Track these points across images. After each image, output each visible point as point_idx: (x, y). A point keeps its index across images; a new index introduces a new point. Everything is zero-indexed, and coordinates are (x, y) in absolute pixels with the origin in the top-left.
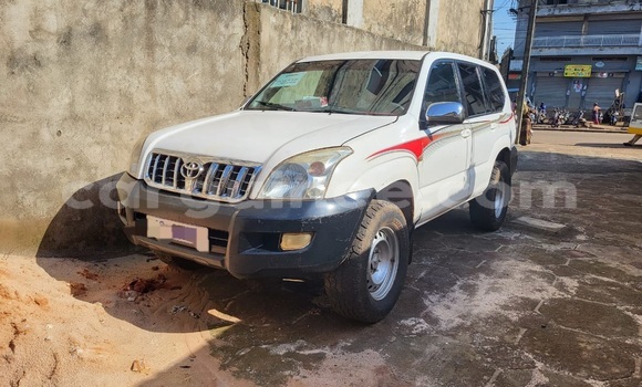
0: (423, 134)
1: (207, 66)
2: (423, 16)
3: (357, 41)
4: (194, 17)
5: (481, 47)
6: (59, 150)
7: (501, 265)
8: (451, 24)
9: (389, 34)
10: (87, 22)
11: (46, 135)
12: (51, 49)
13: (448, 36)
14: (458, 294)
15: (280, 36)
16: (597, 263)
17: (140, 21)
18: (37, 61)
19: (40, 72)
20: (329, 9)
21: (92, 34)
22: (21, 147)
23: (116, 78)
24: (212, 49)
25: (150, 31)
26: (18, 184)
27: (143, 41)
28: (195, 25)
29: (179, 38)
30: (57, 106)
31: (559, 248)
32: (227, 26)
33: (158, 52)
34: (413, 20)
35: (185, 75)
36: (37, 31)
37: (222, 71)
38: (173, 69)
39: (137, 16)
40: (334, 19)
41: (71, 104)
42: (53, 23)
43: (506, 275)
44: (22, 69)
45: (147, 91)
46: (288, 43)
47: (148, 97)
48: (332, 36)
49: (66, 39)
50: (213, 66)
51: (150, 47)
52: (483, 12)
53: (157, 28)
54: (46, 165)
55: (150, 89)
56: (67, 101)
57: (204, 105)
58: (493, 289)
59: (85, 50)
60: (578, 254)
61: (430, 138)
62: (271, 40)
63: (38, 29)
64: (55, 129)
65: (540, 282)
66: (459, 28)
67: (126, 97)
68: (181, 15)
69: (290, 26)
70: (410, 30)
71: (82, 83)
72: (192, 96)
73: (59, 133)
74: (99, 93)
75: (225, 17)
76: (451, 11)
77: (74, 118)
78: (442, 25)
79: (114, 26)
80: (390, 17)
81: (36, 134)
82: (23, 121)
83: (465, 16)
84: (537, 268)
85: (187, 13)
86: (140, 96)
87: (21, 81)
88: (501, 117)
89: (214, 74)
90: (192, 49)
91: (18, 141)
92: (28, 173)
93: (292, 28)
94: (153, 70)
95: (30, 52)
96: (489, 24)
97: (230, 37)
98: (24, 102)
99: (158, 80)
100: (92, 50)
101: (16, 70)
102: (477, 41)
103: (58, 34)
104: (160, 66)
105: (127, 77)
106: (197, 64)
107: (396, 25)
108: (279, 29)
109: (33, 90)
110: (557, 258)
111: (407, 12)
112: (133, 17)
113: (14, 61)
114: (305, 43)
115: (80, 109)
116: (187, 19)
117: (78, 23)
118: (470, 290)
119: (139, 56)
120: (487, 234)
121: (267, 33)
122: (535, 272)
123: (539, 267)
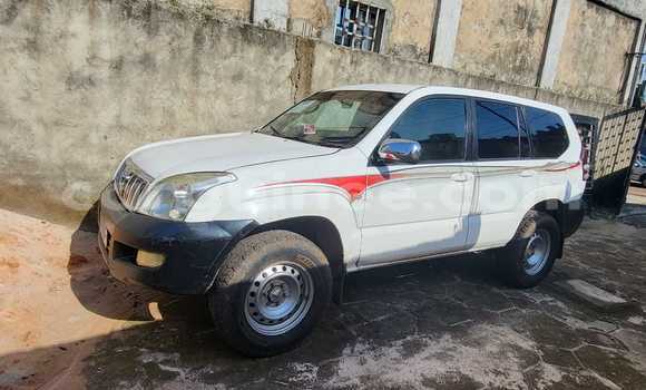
1: (253, 93)
2: (539, 57)
4: (242, 51)
5: (622, 91)
6: (104, 150)
7: (485, 330)
8: (580, 66)
9: (489, 73)
10: (138, 53)
11: (94, 138)
12: (104, 72)
13: (573, 78)
14: (392, 352)
15: (336, 70)
17: (188, 53)
18: (91, 81)
19: (93, 90)
20: (414, 48)
21: (141, 62)
22: (72, 145)
23: (161, 97)
24: (258, 78)
25: (195, 61)
26: (68, 173)
27: (189, 70)
28: (242, 57)
29: (224, 67)
30: (106, 117)
31: (586, 326)
32: (277, 59)
33: (203, 79)
34: (523, 60)
35: (228, 99)
36: (93, 59)
37: (267, 97)
38: (217, 93)
39: (184, 49)
40: (418, 57)
41: (118, 117)
42: (107, 53)
43: (478, 343)
44: (78, 87)
45: (189, 110)
46: (346, 75)
47: (190, 115)
49: (118, 65)
50: (259, 93)
51: (196, 74)
52: (629, 56)
53: (203, 60)
54: (93, 161)
55: (193, 108)
56: (115, 112)
57: (246, 126)
58: (441, 356)
59: (134, 76)
60: (605, 339)
62: (325, 72)
63: (94, 57)
64: (102, 134)
66: (591, 71)
67: (169, 113)
68: (229, 48)
69: (348, 61)
70: (519, 70)
71: (129, 98)
72: (234, 117)
73: (106, 138)
74: (144, 108)
75: (275, 51)
76: (579, 52)
77: (121, 127)
78: (566, 66)
79: (162, 56)
80: (493, 57)
81: (85, 138)
82: (75, 126)
83: (601, 60)
84: (527, 344)
85: (235, 47)
86: (182, 113)
87: (77, 95)
88: (549, 164)
89: (259, 98)
90: (238, 77)
91: (70, 141)
92: (78, 166)
93: (352, 63)
94: (197, 93)
95: (86, 73)
96: (636, 68)
97: (279, 68)
98: (77, 111)
99: (201, 102)
100: (140, 75)
101: (73, 87)
102: (617, 84)
103: (112, 62)
104: (204, 90)
105: (172, 98)
106: (242, 92)
107: (501, 64)
108: (336, 63)
109: (86, 103)
110: (571, 337)
111: (516, 52)
112: (180, 49)
113: (72, 80)
115: (126, 120)
116: (235, 51)
117: (130, 53)
118: (411, 350)
119: (184, 81)
121: (318, 68)
122: (518, 349)
123: (531, 343)
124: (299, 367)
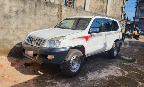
0: (89, 35)
1: (49, 19)
2: (106, 8)
3: (87, 14)
4: (46, 8)
5: (122, 16)
6: (14, 35)
7: (111, 67)
8: (113, 10)
9: (96, 12)
10: (22, 9)
11: (11, 32)
12: (13, 14)
13: (112, 13)
14: (97, 73)
15: (67, 13)
16: (136, 68)
17: (33, 9)
18: (10, 17)
19: (11, 19)
20: (81, 7)
21: (23, 11)
22: (5, 34)
23: (27, 20)
24: (50, 15)
25: (35, 11)
26: (5, 41)
27: (34, 13)
28: (46, 10)
29: (42, 13)
30: (14, 26)
31: (128, 64)
32: (54, 10)
33: (37, 15)
34: (103, 9)
35: (43, 20)
36: (10, 11)
37: (52, 20)
38: (41, 19)
39: (33, 8)
40: (82, 9)
41: (17, 26)
42: (14, 9)
43: (111, 69)
44: (7, 18)
45: (34, 23)
46: (69, 14)
47: (34, 25)
48: (80, 12)
49: (17, 12)
50: (50, 19)
51: (35, 14)
52: (122, 8)
53: (37, 10)
54: (11, 38)
55: (35, 23)
56: (16, 25)
57: (47, 27)
58: (106, 72)
59: (21, 15)
60: (133, 66)
61: (91, 36)
62: (64, 13)
63: (11, 10)
64: (13, 31)
65: (119, 72)
66: (116, 11)
67: (29, 24)
68: (43, 8)
69: (69, 10)
70: (102, 11)
71: (20, 21)
72: (45, 25)
73: (14, 31)
74: (23, 23)
75: (53, 8)
76: (113, 7)
77: (18, 28)
78: (111, 10)
79: (27, 10)
80: (97, 9)
81: (9, 31)
82: (6, 29)
83: (117, 8)
84: (120, 68)
85: (44, 7)
86: (33, 24)
87: (6, 20)
88: (116, 32)
89: (50, 20)
90: (45, 15)
91: (5, 33)
92: (7, 39)
93: (70, 11)
94: (36, 19)
95: (9, 15)
96: (124, 10)
97: (55, 12)
98: (7, 25)
99: (37, 21)
100: (22, 15)
101: (5, 18)
102: (120, 14)
103: (15, 11)
104: (37, 18)
105: (30, 20)
106: (46, 18)
107: (98, 10)
108: (67, 11)
109: (9, 22)
110: (126, 66)
111: (101, 7)
112: (32, 8)
113: (5, 17)
114: (73, 14)
115: (19, 27)
116: (44, 8)
117: (19, 9)
118: (100, 72)
119: (33, 16)
120: (112, 60)
121: (63, 12)
122: (119, 69)
123: (121, 68)
124: (81, 78)
